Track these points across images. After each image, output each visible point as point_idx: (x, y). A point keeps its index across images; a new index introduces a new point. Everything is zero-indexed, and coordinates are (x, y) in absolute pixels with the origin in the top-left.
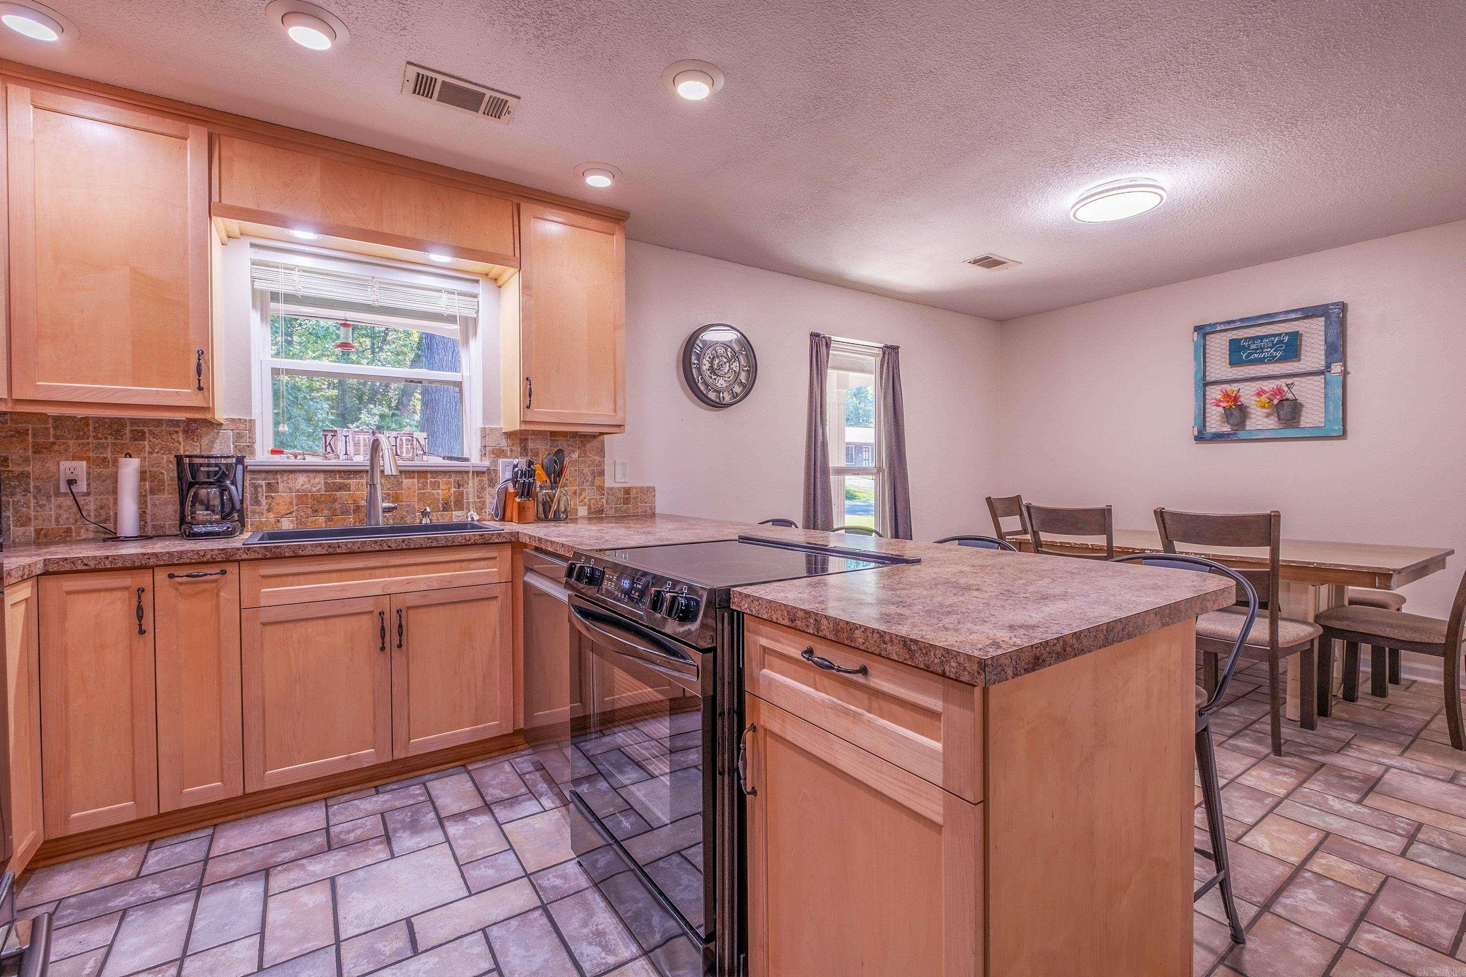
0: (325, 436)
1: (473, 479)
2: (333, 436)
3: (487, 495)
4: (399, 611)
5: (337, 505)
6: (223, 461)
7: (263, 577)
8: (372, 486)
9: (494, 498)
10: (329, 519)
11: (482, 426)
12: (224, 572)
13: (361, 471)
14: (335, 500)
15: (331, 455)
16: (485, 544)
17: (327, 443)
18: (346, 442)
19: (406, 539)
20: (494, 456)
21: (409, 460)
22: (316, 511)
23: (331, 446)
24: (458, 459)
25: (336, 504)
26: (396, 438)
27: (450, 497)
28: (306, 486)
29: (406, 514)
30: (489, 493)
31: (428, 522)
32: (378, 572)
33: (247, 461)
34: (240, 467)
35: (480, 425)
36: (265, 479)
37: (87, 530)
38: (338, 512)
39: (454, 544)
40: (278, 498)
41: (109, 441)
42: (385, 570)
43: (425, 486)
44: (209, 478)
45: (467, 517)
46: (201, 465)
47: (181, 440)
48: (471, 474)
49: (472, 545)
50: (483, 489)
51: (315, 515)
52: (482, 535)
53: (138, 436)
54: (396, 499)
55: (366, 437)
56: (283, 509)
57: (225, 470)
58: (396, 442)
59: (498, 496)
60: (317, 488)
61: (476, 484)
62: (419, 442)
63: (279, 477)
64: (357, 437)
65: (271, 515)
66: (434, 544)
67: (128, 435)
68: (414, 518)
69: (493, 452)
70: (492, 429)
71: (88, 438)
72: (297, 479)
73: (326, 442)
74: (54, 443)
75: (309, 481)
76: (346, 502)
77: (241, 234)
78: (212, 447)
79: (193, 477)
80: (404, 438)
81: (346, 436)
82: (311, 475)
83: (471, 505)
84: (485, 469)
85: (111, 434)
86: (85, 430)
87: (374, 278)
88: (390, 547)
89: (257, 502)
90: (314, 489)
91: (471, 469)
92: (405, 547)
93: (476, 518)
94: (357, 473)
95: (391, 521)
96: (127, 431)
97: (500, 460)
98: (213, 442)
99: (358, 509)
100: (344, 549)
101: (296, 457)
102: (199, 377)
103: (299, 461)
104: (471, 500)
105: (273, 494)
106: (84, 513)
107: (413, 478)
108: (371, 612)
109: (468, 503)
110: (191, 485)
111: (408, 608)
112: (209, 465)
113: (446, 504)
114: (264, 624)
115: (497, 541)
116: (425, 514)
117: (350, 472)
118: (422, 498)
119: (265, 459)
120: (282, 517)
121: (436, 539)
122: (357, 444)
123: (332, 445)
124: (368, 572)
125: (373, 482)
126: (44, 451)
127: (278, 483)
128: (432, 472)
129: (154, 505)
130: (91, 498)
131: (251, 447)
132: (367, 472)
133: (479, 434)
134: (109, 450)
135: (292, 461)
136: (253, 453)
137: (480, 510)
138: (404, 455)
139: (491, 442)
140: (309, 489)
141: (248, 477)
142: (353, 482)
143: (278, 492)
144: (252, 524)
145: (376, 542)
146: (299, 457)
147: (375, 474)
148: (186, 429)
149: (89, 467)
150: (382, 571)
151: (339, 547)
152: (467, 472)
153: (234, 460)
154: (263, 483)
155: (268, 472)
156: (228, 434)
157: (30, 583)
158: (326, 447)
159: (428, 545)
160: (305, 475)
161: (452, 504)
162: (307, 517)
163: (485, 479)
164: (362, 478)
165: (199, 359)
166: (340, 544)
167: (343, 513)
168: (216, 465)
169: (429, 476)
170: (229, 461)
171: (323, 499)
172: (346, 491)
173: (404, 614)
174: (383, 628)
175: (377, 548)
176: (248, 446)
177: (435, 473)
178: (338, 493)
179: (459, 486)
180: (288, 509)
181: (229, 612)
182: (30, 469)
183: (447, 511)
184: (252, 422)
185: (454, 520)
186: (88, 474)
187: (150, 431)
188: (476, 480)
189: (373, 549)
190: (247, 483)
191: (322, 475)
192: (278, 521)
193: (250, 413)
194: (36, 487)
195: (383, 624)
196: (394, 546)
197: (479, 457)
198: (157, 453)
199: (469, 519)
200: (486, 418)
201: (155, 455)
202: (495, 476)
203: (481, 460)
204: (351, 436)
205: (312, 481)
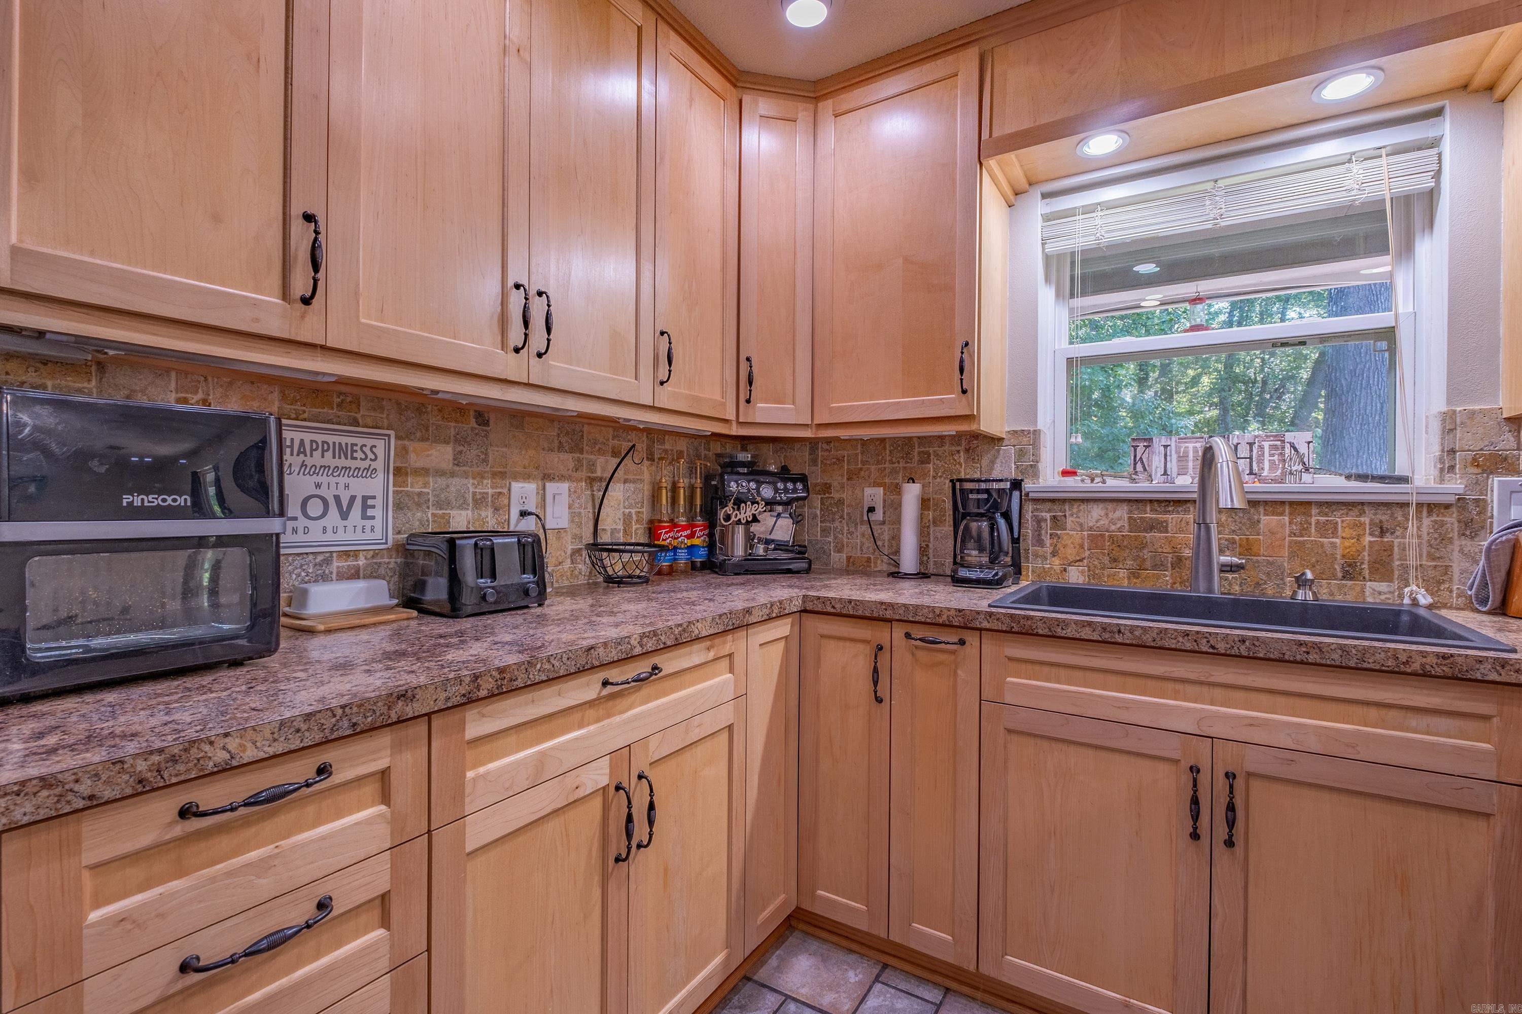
0: (1135, 447)
1: (1419, 519)
2: (1146, 447)
3: (1456, 555)
4: (1230, 776)
5: (1146, 554)
6: (995, 486)
7: (1010, 659)
8: (1203, 524)
9: (1476, 562)
10: (1134, 575)
11: (1444, 409)
12: (962, 642)
13: (1186, 501)
14: (1143, 546)
15: (1141, 476)
16: (1454, 678)
17: (1138, 458)
18: (1166, 455)
19: (1249, 638)
20: (1476, 470)
21: (1274, 481)
22: (1115, 560)
23: (1142, 463)
24: (1382, 479)
25: (1145, 552)
26: (1251, 445)
27: (1359, 552)
28: (1102, 522)
29: (1264, 577)
30: (1461, 551)
31: (1310, 596)
32: (1191, 689)
33: (1028, 485)
34: (1016, 494)
35: (1439, 405)
36: (1049, 511)
37: (882, 561)
38: (1148, 564)
39: (1365, 665)
40: (1065, 537)
41: (901, 465)
42: (1205, 690)
43: (1304, 529)
44: (979, 508)
45: (1401, 596)
46: (972, 491)
47: (962, 461)
48: (1412, 510)
49: (1414, 674)
50: (1444, 540)
51: (1114, 565)
52: (1444, 657)
53: (925, 459)
54: (1247, 549)
55: (1198, 445)
56: (1071, 553)
57: (996, 497)
58: (1251, 450)
59: (1488, 558)
60: (1118, 526)
61: (1425, 530)
62: (1296, 450)
63: (1067, 507)
64: (1184, 445)
65: (1056, 561)
66: (1313, 657)
67: (916, 458)
68: (1281, 586)
69: (1475, 462)
70: (1472, 413)
71: (885, 463)
72: (1090, 512)
73: (1135, 456)
74: (861, 469)
75: (1107, 514)
76: (1160, 550)
77: (1030, 185)
78: (992, 469)
79: (964, 507)
80: (1266, 445)
81: (1166, 447)
82: (1110, 506)
83: (1412, 573)
84: (1452, 499)
85: (902, 457)
86: (883, 455)
87: (1216, 181)
88: (1213, 647)
89: (1040, 542)
90: (1113, 528)
91: (1414, 499)
92: (1245, 653)
93: (1424, 599)
94: (1180, 503)
95: (1237, 588)
96: (916, 454)
97: (1496, 481)
98: (993, 462)
99: (1178, 561)
100: (1127, 638)
101: (1092, 480)
102: (962, 375)
103: (1097, 485)
104: (1412, 562)
105: (1059, 532)
106: (879, 543)
107: (1282, 514)
108: (1176, 762)
109: (1405, 568)
110: (964, 516)
111: (1249, 775)
112: (978, 491)
113: (1349, 565)
114: (1009, 731)
115: (1493, 676)
116: (1301, 582)
117: (1168, 501)
118: (1297, 550)
119: (1055, 484)
120: (1069, 565)
121: (1318, 647)
122: (1182, 458)
123: (1144, 460)
124: (1170, 686)
125: (1204, 519)
126: (854, 477)
127: (1065, 516)
128: (1320, 504)
129: (936, 538)
130: (886, 527)
131: (1033, 470)
132: (1195, 501)
133: (1436, 427)
134: (901, 474)
135: (1088, 485)
136: (1036, 475)
137: (1433, 585)
138: (1265, 473)
139: (1466, 440)
140: (1106, 526)
141: (1029, 507)
142: (1172, 518)
143: (1065, 529)
144: (1033, 571)
145: (1186, 634)
146: (1097, 480)
147: (1208, 505)
148: (968, 447)
149: (885, 494)
150: (1196, 689)
151: (1119, 632)
152: (1404, 505)
153: (1008, 485)
154: (1048, 516)
155: (1053, 501)
156: (1009, 451)
157: (789, 620)
158: (1135, 464)
159: (1298, 658)
160: (1101, 505)
161: (1365, 566)
162: (1103, 568)
163: (1451, 520)
164: (1187, 511)
165: (962, 353)
166: (1122, 628)
167: (1155, 567)
168: (987, 491)
169: (1314, 510)
170: (1002, 485)
171: (1125, 543)
172: (1161, 532)
173: (1239, 784)
174: (1195, 801)
175: (1189, 646)
176: (1031, 465)
177: (1329, 505)
178: (1148, 535)
179: (1383, 532)
180: (1078, 554)
181: (968, 699)
182: (844, 496)
183: (1351, 579)
184: (1037, 433)
185: (1370, 600)
186: (884, 501)
187: (934, 451)
188: (1427, 522)
189: (1179, 646)
190: (1028, 516)
191: (1125, 507)
192: (1065, 570)
193: (1035, 422)
194: (848, 514)
195: (1195, 792)
196: (1222, 647)
197: (1437, 473)
198: (941, 477)
199: (1407, 601)
200: (1454, 391)
201: (938, 480)
202: (1479, 513)
203: (1442, 481)
204: (1173, 445)
205: (1110, 515)
